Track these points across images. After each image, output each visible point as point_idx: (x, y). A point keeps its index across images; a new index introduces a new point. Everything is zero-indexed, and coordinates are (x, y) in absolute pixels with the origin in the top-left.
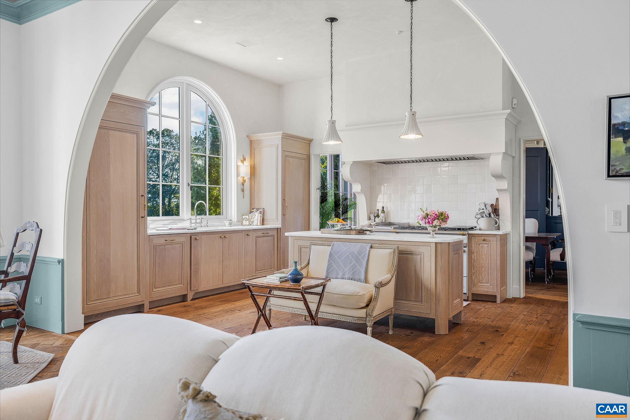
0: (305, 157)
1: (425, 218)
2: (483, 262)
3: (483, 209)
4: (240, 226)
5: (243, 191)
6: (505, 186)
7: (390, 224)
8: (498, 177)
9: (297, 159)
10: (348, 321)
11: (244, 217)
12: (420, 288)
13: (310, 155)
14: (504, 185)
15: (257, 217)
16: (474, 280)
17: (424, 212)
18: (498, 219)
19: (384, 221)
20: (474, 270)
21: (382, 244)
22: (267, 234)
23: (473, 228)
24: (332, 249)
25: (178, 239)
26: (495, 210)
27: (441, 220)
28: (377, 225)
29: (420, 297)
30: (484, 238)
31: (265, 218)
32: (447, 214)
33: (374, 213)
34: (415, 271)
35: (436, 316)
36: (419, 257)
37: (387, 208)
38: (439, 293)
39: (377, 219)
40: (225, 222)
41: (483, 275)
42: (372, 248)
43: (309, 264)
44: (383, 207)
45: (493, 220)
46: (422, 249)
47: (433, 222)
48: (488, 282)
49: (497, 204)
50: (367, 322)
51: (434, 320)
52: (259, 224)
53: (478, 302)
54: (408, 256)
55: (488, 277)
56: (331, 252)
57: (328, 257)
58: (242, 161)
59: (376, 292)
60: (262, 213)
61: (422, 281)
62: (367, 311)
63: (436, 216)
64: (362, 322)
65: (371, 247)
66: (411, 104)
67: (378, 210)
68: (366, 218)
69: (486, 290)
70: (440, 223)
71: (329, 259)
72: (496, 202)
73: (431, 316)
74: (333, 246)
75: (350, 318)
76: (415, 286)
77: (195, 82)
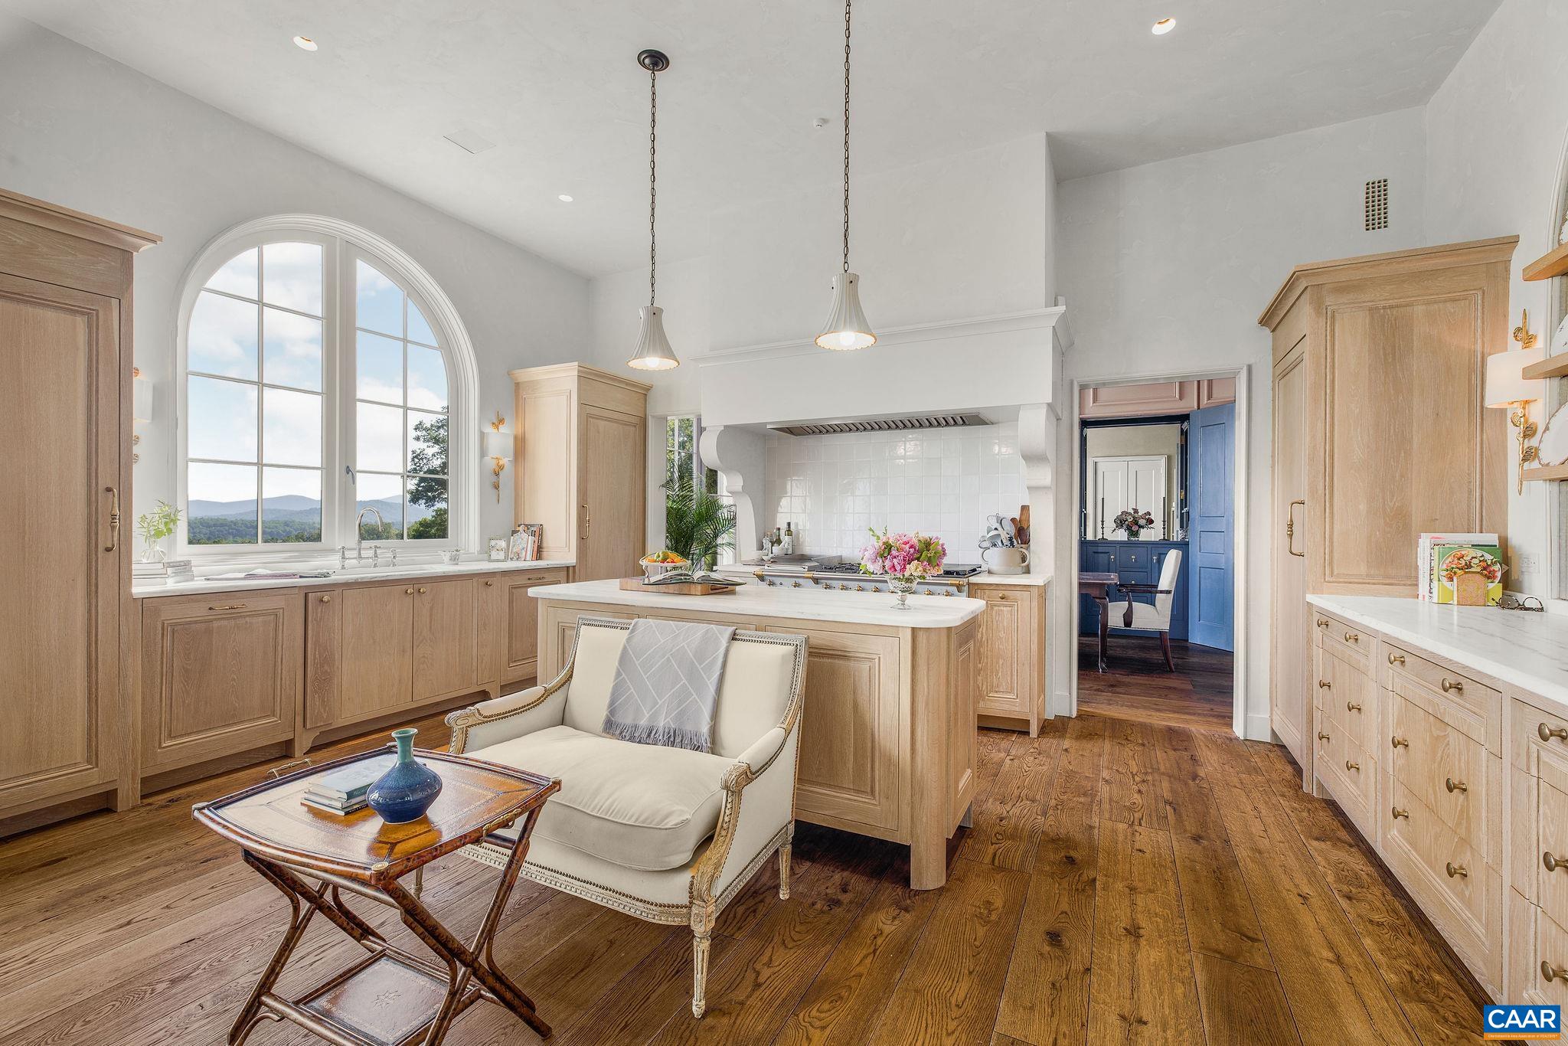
0: (634, 420)
1: (882, 556)
2: (1001, 647)
3: (996, 529)
4: (484, 562)
5: (496, 487)
6: (1045, 479)
7: (802, 559)
8: (1032, 458)
9: (615, 425)
10: (631, 913)
11: (493, 543)
12: (869, 754)
13: (645, 419)
14: (1044, 476)
15: (525, 542)
16: (980, 685)
17: (878, 538)
18: (1028, 549)
19: (790, 552)
20: (980, 663)
21: (764, 627)
22: (540, 581)
23: (974, 570)
24: (629, 640)
25: (253, 604)
26: (1021, 533)
27: (925, 563)
28: (775, 561)
29: (869, 780)
30: (1003, 592)
31: (545, 545)
32: (942, 545)
33: (771, 536)
34: (855, 705)
35: (912, 837)
36: (865, 666)
37: (797, 525)
38: (922, 772)
39: (776, 549)
40: (443, 554)
41: (1000, 674)
42: (736, 639)
43: (571, 676)
44: (789, 524)
45: (1018, 553)
46: (876, 646)
47: (905, 568)
48: (1012, 688)
49: (1024, 517)
50: (692, 922)
51: (907, 848)
52: (529, 557)
53: (992, 734)
54: (837, 661)
55: (1011, 679)
56: (625, 648)
57: (617, 664)
58: (493, 423)
59: (729, 806)
60: (537, 534)
61: (873, 735)
62: (692, 884)
63: (912, 550)
64: (676, 922)
65: (734, 637)
66: (846, 255)
67: (779, 529)
68: (754, 544)
69: (1006, 707)
70: (924, 571)
71: (618, 669)
72: (1021, 514)
73: (901, 838)
74: (633, 631)
75: (638, 903)
76: (855, 748)
77: (366, 237)
